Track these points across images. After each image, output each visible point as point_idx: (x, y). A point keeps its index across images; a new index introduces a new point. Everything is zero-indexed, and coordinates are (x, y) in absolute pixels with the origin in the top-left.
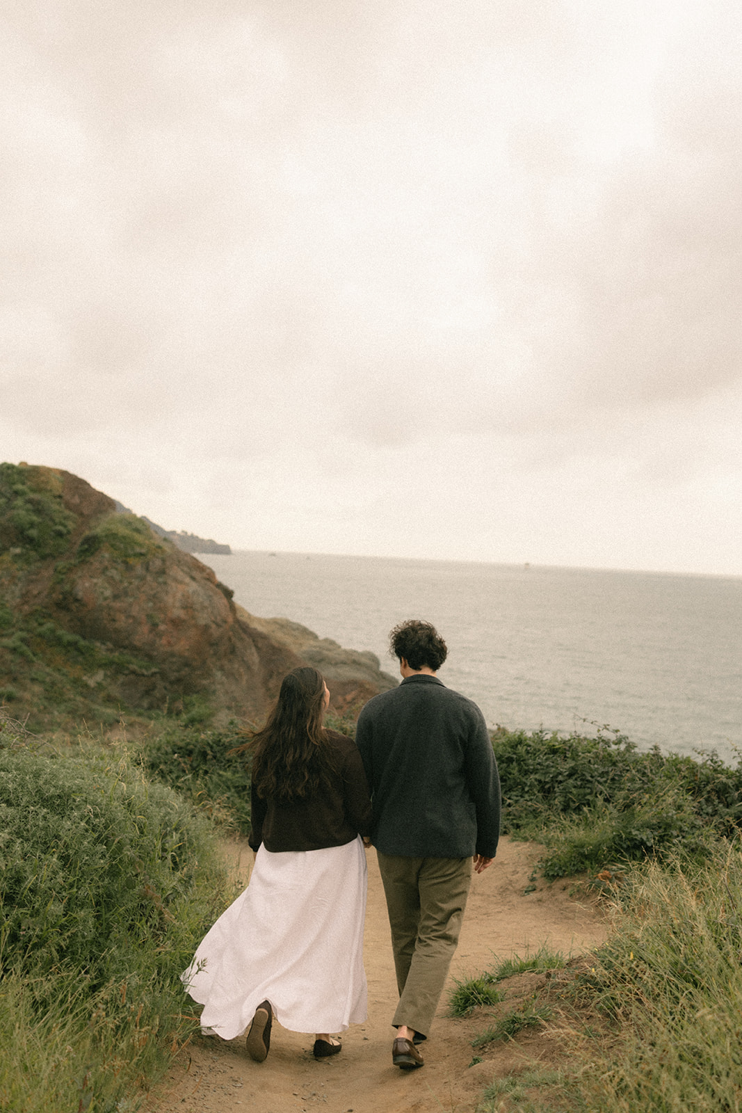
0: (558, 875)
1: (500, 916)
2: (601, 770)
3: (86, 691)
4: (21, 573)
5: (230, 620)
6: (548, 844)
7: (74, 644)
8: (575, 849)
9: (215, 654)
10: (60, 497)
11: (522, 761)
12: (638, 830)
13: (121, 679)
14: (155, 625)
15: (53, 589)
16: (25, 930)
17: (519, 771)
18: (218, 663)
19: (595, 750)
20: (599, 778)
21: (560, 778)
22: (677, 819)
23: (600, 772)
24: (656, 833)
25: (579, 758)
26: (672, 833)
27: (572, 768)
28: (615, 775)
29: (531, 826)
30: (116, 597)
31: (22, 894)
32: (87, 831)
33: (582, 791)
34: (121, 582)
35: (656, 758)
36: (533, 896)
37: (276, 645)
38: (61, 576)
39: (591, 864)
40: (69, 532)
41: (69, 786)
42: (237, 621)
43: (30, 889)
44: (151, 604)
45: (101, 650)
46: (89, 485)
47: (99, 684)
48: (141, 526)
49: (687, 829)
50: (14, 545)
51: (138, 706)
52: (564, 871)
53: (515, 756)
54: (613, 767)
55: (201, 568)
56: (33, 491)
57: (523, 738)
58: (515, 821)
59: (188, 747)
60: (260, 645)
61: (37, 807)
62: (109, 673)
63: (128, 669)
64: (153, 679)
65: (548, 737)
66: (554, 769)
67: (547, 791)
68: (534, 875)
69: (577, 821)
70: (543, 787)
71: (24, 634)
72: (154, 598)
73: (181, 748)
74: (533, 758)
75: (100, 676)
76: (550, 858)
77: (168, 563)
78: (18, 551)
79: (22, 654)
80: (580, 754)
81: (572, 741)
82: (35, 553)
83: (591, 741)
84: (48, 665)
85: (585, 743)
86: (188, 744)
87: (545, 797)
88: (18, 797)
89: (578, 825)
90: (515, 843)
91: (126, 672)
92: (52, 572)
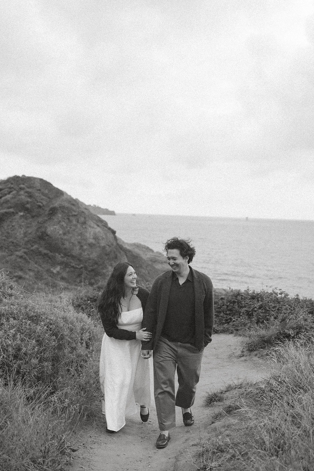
0: (253, 349)
1: (228, 367)
2: (273, 305)
3: (52, 275)
4: (23, 224)
5: (115, 244)
6: (250, 337)
7: (46, 254)
8: (261, 339)
9: (108, 259)
10: (40, 190)
11: (240, 302)
12: (288, 330)
13: (68, 269)
14: (82, 246)
15: (37, 230)
16: (23, 369)
17: (238, 307)
18: (110, 263)
19: (271, 297)
20: (272, 309)
21: (255, 309)
22: (305, 325)
23: (273, 306)
24: (295, 331)
25: (264, 301)
26: (302, 331)
27: (261, 305)
28: (279, 307)
29: (243, 330)
30: (64, 234)
31: (21, 355)
32: (47, 330)
33: (265, 314)
34: (67, 227)
35: (297, 300)
36: (243, 358)
37: (135, 254)
38: (40, 225)
39: (268, 344)
40: (43, 206)
41: (39, 312)
42: (118, 244)
43: (24, 353)
44: (80, 237)
45: (59, 257)
46: (52, 185)
47: (58, 272)
48: (75, 203)
49: (309, 329)
50: (20, 211)
51: (75, 281)
52: (256, 348)
53: (236, 301)
54: (279, 304)
55: (101, 221)
56: (28, 188)
57: (240, 292)
58: (236, 328)
59: (94, 298)
60: (128, 255)
61: (27, 320)
62: (62, 267)
63: (70, 265)
64: (81, 270)
65: (251, 292)
66: (253, 306)
67: (249, 315)
68: (243, 350)
69: (262, 327)
70: (248, 313)
71: (25, 250)
72: (81, 234)
73: (91, 298)
74: (244, 301)
75: (58, 268)
76: (250, 342)
77: (87, 219)
78: (22, 214)
79: (25, 259)
80: (264, 299)
81: (261, 293)
82: (29, 215)
83: (269, 293)
84: (36, 264)
85: (267, 294)
86: (94, 297)
87: (249, 318)
88: (18, 316)
89: (262, 328)
90: (236, 337)
91: (70, 267)
92: (37, 223)
